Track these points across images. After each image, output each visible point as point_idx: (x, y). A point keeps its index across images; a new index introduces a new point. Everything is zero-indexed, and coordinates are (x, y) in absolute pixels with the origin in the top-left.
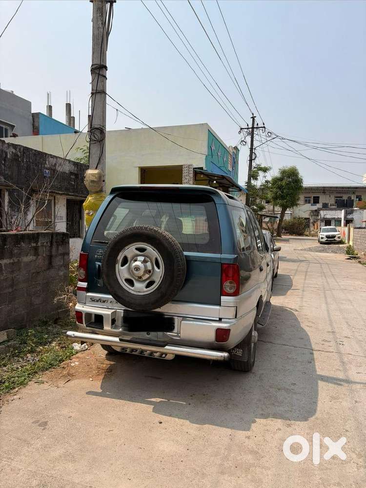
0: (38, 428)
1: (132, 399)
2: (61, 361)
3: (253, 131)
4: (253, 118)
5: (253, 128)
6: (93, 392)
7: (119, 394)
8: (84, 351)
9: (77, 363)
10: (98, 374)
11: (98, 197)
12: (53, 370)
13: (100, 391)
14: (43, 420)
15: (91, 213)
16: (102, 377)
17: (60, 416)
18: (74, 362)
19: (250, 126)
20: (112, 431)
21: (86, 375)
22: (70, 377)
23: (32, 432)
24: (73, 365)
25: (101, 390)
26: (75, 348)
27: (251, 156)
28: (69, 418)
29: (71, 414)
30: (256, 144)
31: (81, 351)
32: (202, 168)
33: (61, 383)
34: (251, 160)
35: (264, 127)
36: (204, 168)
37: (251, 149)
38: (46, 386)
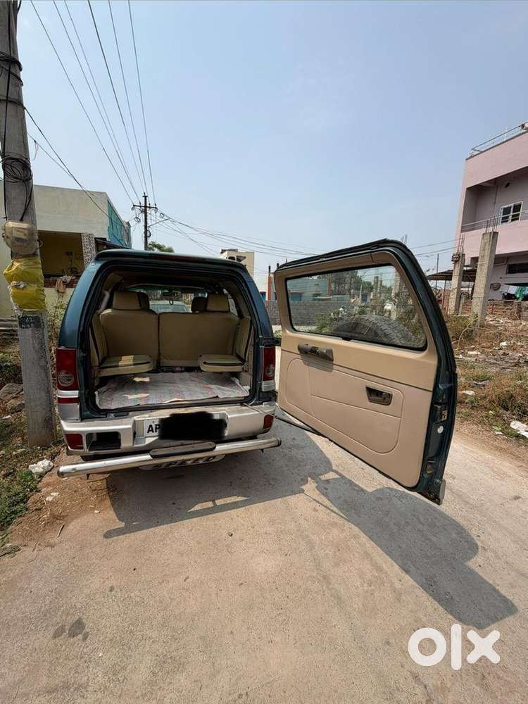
0: (73, 645)
1: (174, 518)
2: (24, 500)
3: (146, 210)
4: (145, 197)
5: (146, 207)
6: (114, 530)
7: (153, 518)
8: (50, 471)
9: (55, 494)
10: (100, 499)
11: (31, 263)
12: (20, 519)
13: (122, 525)
14: (71, 620)
15: (22, 286)
16: (108, 502)
17: (94, 594)
18: (49, 494)
19: (143, 204)
20: (188, 578)
21: (83, 509)
22: (59, 520)
23: (67, 658)
24: (49, 499)
25: (124, 523)
26: (33, 472)
27: (146, 233)
28: (111, 591)
29: (108, 584)
30: (149, 223)
31: (46, 473)
32: (105, 239)
33: (54, 537)
34: (146, 237)
35: (156, 208)
36: (107, 239)
37: (146, 227)
38: (27, 553)
